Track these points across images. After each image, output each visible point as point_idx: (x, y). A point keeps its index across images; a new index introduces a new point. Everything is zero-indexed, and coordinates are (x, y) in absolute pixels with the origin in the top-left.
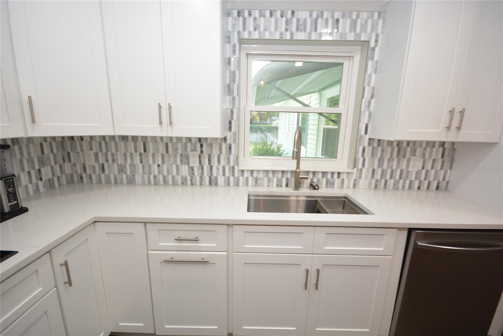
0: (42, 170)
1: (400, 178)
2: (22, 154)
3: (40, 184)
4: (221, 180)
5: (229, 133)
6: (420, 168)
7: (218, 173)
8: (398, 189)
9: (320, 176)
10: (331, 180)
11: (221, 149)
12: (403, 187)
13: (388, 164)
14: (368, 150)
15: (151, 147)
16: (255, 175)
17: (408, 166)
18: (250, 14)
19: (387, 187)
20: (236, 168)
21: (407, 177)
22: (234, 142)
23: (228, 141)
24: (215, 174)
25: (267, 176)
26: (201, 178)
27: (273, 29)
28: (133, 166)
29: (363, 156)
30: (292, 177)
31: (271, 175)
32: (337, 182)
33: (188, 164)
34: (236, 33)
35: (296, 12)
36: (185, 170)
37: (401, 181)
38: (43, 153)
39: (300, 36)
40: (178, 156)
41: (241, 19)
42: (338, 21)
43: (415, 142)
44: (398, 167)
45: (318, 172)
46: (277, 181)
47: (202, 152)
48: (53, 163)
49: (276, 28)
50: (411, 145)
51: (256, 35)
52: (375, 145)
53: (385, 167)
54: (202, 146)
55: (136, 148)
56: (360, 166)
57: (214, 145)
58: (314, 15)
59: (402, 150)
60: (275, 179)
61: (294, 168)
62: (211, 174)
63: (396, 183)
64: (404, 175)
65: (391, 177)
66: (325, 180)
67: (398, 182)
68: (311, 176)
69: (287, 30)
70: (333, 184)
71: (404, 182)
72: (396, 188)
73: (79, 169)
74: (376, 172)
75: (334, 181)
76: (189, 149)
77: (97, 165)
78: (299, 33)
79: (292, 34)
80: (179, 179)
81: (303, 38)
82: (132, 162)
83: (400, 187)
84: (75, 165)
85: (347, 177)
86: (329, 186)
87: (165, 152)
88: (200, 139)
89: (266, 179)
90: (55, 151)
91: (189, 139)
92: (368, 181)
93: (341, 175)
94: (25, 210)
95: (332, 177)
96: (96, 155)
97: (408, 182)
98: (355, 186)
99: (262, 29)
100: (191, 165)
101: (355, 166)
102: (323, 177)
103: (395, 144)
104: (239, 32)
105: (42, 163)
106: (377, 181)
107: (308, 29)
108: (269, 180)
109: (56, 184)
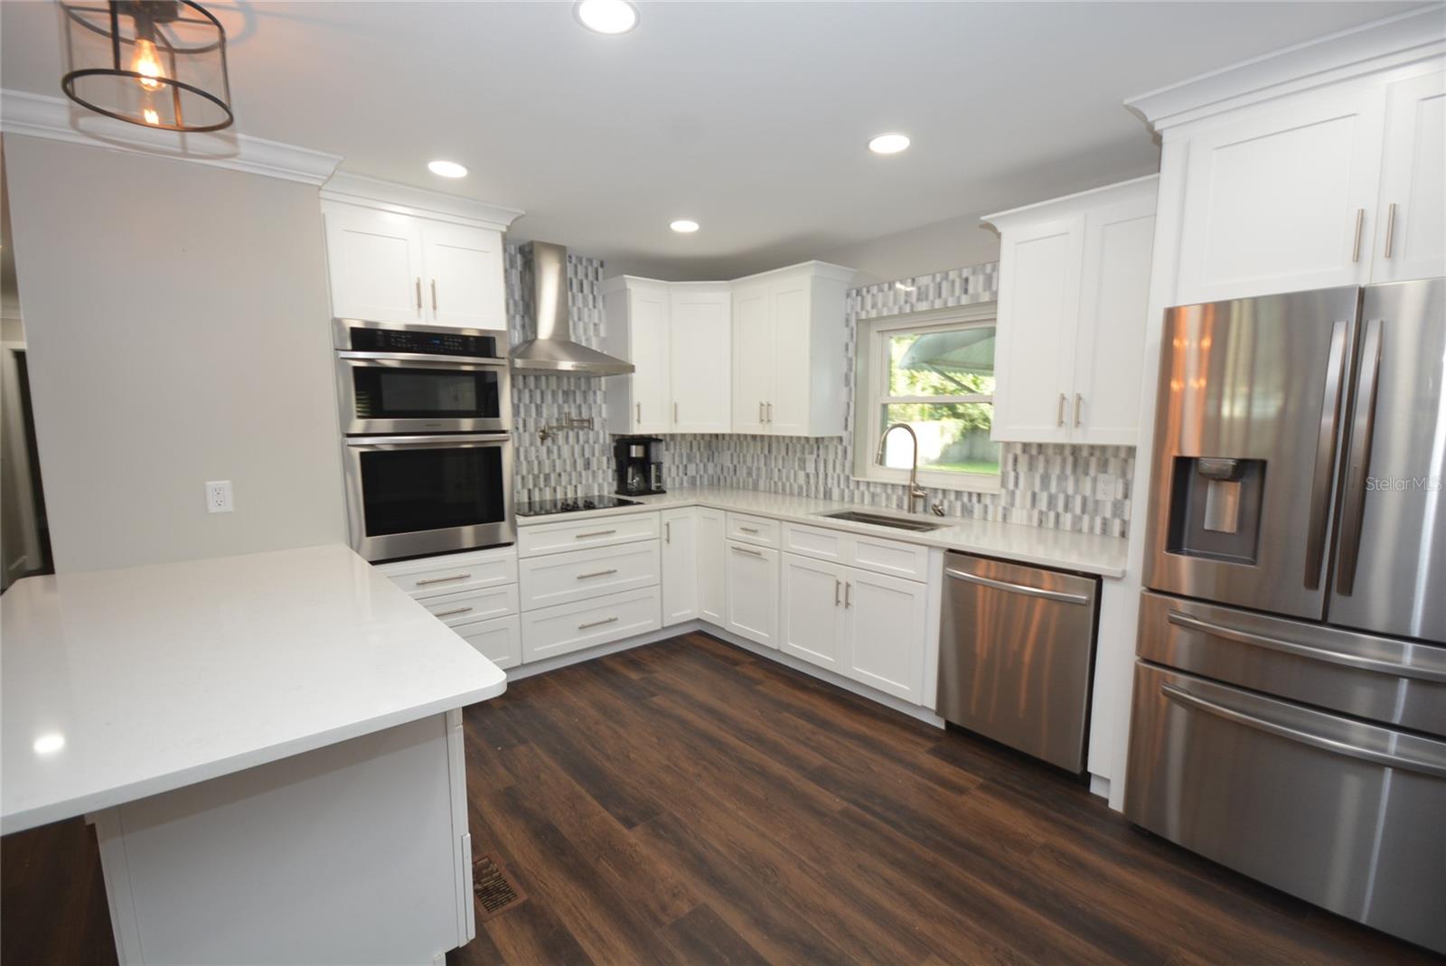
0: (689, 466)
1: (1084, 511)
2: (675, 449)
3: (685, 478)
4: (836, 493)
5: (844, 432)
6: (1120, 496)
7: (833, 483)
8: (1080, 531)
9: (952, 497)
10: (969, 504)
11: (836, 453)
12: (1092, 529)
13: (1059, 484)
14: (1023, 460)
15: (774, 445)
16: (872, 489)
17: (1094, 490)
18: (868, 292)
19: (1061, 527)
20: (852, 478)
21: (1096, 511)
22: (850, 444)
23: (844, 443)
24: (829, 485)
25: (886, 492)
26: (816, 488)
27: (891, 304)
28: (758, 469)
29: (1015, 470)
30: (904, 494)
31: (889, 491)
32: (977, 509)
33: (804, 469)
34: (854, 315)
35: (917, 279)
36: (801, 474)
37: (1086, 518)
38: (691, 450)
39: (923, 306)
40: (796, 458)
41: (859, 298)
42: (966, 280)
43: (1103, 448)
44: (1076, 492)
45: (949, 491)
46: (898, 500)
47: (818, 456)
48: (698, 461)
49: (895, 303)
50: (1098, 453)
51: (873, 314)
52: (1034, 452)
53: (1053, 489)
54: (818, 448)
55: (762, 449)
56: (1011, 486)
57: (830, 447)
58: (938, 279)
59: (1081, 462)
60: (894, 498)
61: (907, 483)
62: (826, 484)
63: (1077, 521)
64: (1090, 506)
65: (1067, 508)
66: (958, 504)
67: (1080, 518)
68: (940, 495)
69: (906, 302)
70: (972, 511)
71: (1092, 520)
72: (1077, 530)
73: (719, 469)
74: (1038, 497)
75: (972, 507)
76: (807, 452)
77: (731, 466)
78: (920, 303)
79: (912, 306)
80: (795, 486)
81: (924, 309)
82: (758, 464)
83: (1085, 528)
84: (716, 465)
85: (993, 503)
86: (966, 514)
87: (785, 455)
88: (817, 440)
89: (884, 496)
90: (702, 450)
91: (807, 439)
92: (1025, 512)
93: (983, 499)
94: (664, 492)
95: (970, 500)
96: (732, 455)
97: (1098, 521)
98: (1005, 517)
99: (880, 305)
100: (808, 471)
101: (1004, 484)
102: (957, 499)
103: (1067, 452)
104: (857, 313)
105: (690, 460)
106: (1041, 513)
107: (931, 297)
108: (888, 498)
109: (698, 483)
